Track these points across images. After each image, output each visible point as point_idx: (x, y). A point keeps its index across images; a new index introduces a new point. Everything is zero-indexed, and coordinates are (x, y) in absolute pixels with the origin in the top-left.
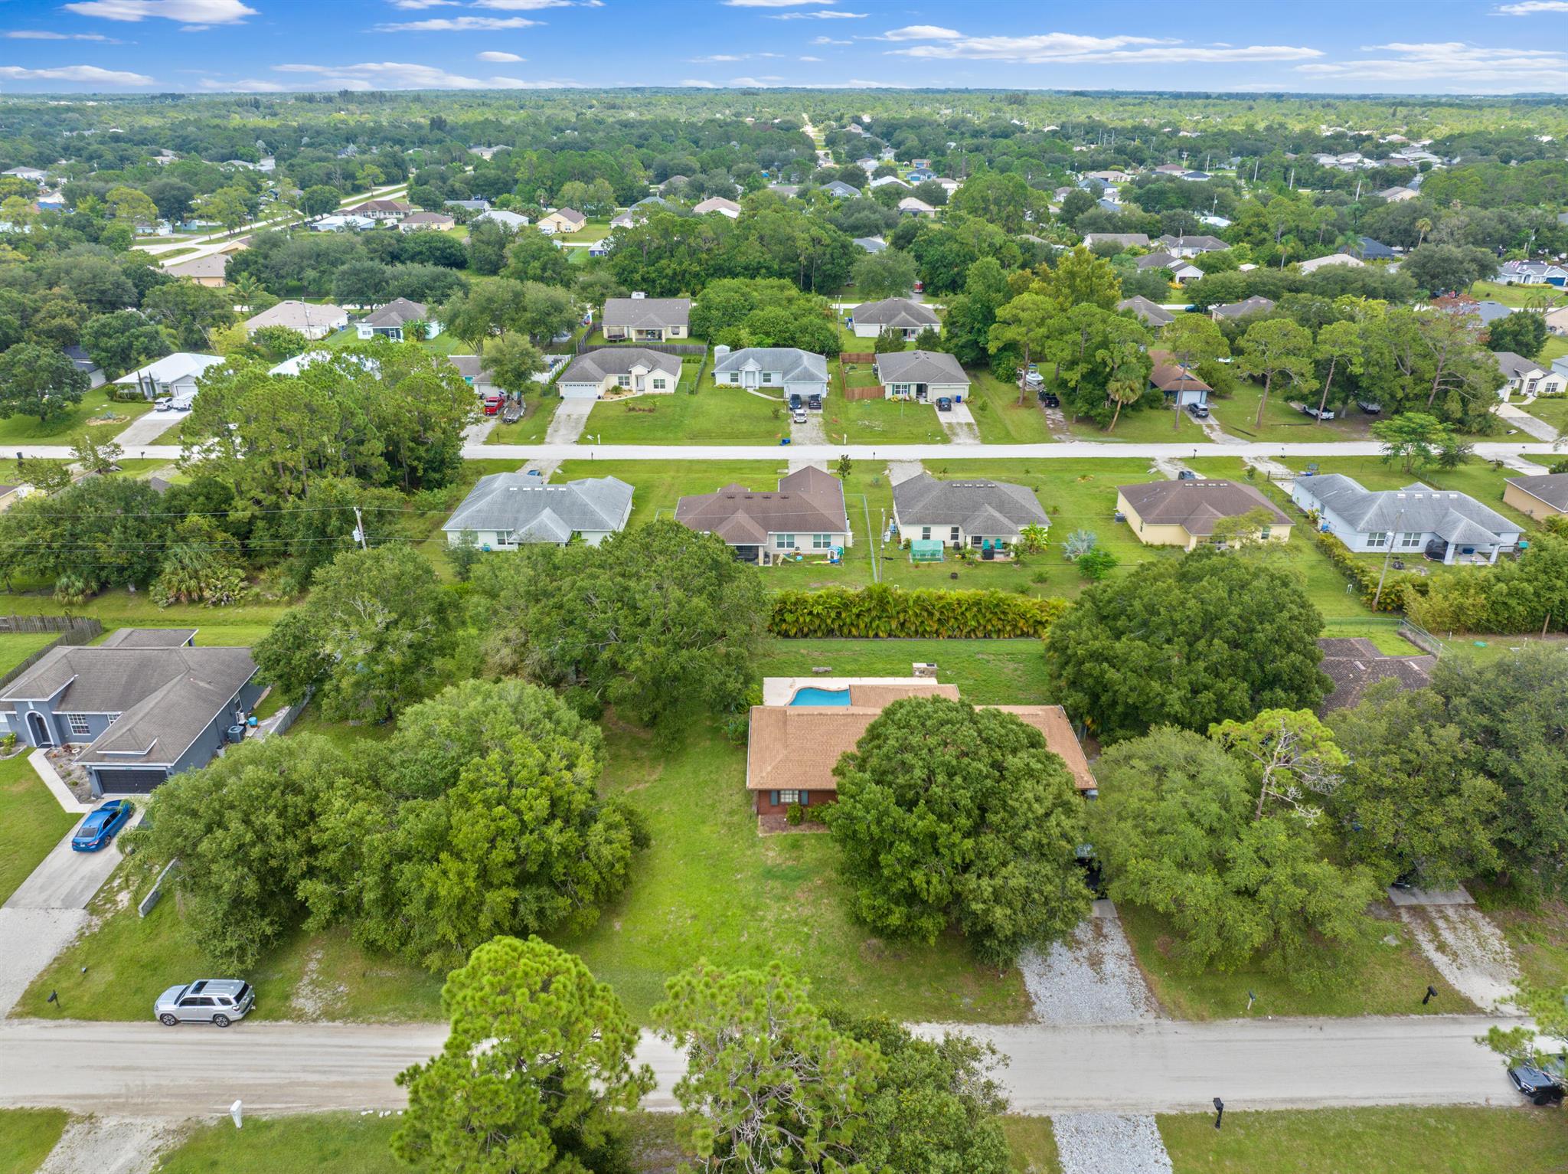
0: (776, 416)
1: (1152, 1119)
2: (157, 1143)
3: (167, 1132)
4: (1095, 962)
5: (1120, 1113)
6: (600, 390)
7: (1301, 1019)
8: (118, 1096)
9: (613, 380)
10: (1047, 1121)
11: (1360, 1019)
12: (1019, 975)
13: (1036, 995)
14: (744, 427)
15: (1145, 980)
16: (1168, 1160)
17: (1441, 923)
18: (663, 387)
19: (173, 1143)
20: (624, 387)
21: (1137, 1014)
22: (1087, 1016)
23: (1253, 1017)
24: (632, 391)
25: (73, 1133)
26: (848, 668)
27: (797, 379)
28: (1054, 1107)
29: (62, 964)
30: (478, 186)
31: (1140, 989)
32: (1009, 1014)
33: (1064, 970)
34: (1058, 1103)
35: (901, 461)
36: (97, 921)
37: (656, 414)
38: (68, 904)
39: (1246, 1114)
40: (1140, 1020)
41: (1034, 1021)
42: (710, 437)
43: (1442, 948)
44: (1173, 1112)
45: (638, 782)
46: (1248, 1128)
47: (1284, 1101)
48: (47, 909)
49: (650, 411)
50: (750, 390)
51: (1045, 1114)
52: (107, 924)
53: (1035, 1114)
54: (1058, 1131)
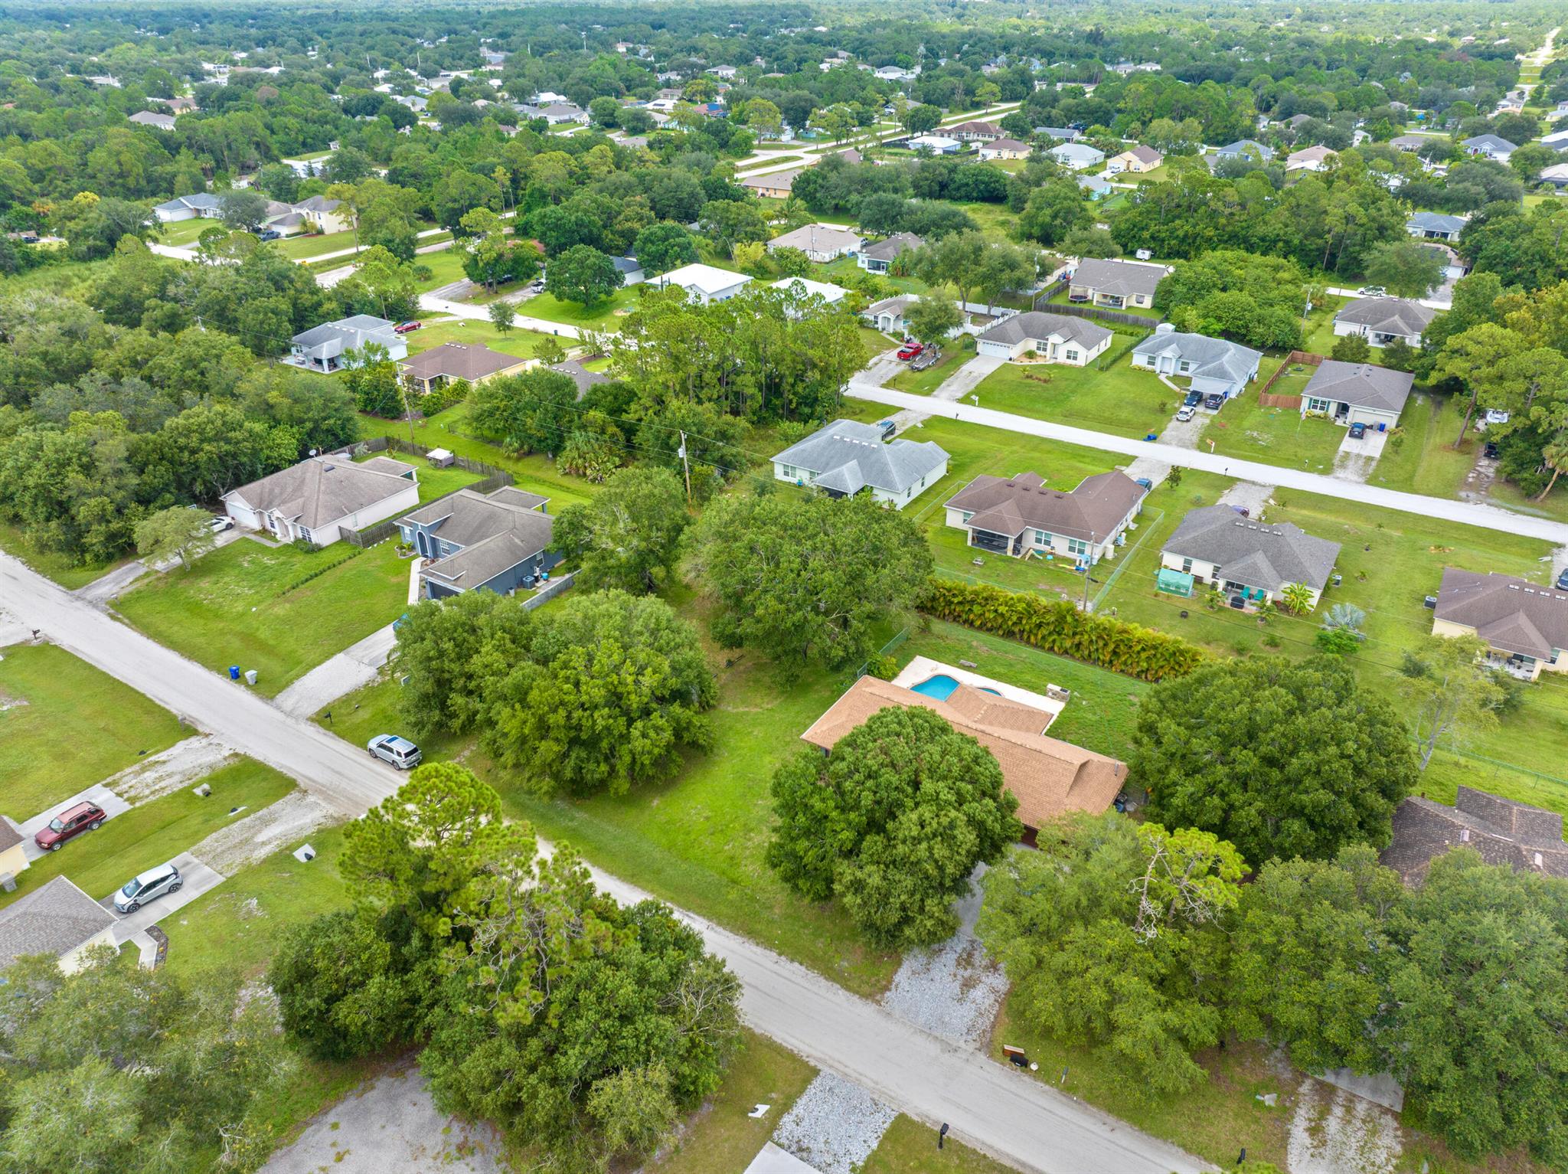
0: (1162, 409)
1: (895, 1114)
2: (323, 820)
3: (331, 816)
4: (968, 984)
5: (876, 1097)
6: (1015, 351)
7: (1103, 1114)
8: (323, 786)
9: (1032, 344)
10: (816, 1072)
11: (1159, 1143)
12: (899, 964)
13: (897, 987)
14: (1124, 414)
15: (996, 1017)
16: (875, 1145)
17: (1338, 1111)
18: (1075, 358)
19: (330, 824)
20: (1039, 353)
21: (964, 1037)
22: (922, 1020)
23: (1061, 1091)
24: (1046, 358)
25: (294, 795)
26: (998, 669)
27: (1208, 374)
28: (831, 1067)
29: (347, 699)
30: (1078, 113)
31: (986, 1023)
32: (866, 988)
33: (937, 978)
34: (836, 1065)
35: (1254, 483)
36: (379, 679)
37: (1049, 386)
38: (370, 665)
39: (974, 1152)
40: (962, 1043)
41: (878, 1003)
42: (1085, 418)
43: (1315, 1130)
44: (916, 1118)
45: (756, 706)
46: (963, 1161)
47: (1017, 1161)
48: (360, 662)
49: (1045, 381)
50: (1162, 377)
51: (820, 1066)
52: (383, 683)
53: (812, 1063)
54: (817, 1082)
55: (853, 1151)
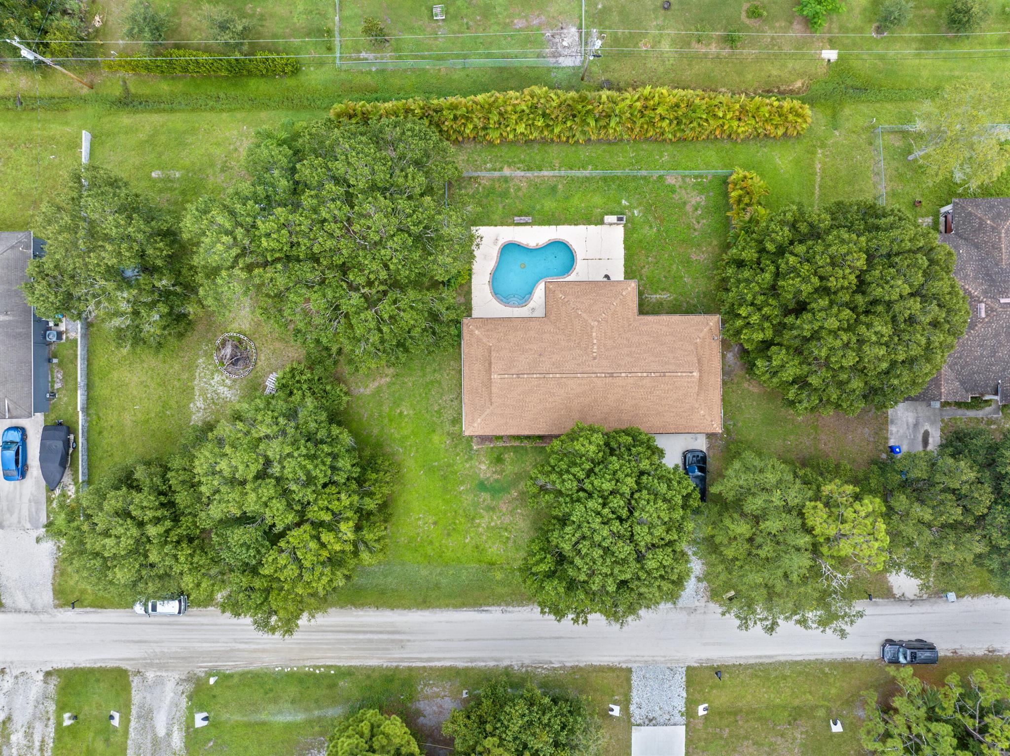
1: (684, 669)
5: (669, 665)
8: (145, 659)
10: (629, 670)
16: (684, 695)
21: (696, 599)
28: (635, 662)
34: (638, 659)
39: (734, 665)
40: (697, 604)
44: (696, 665)
45: (381, 375)
46: (732, 674)
47: (757, 657)
48: (24, 529)
51: (630, 666)
53: (624, 666)
54: (634, 677)
55: (675, 704)
